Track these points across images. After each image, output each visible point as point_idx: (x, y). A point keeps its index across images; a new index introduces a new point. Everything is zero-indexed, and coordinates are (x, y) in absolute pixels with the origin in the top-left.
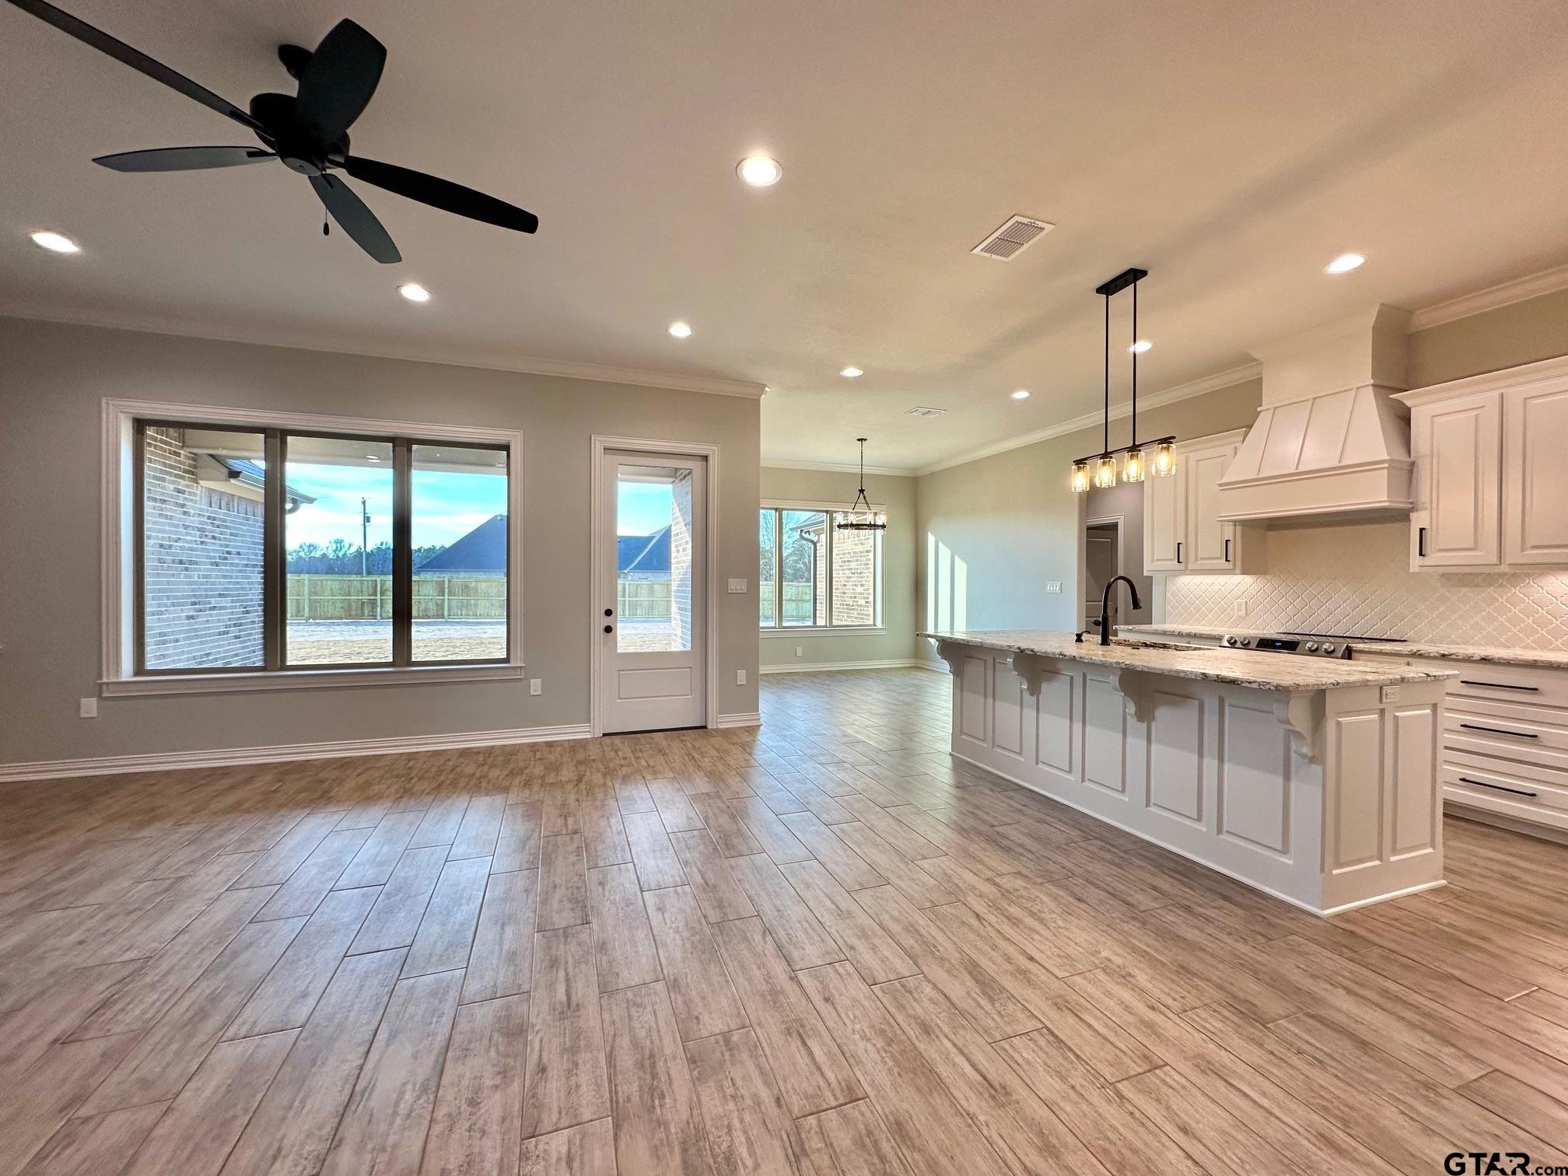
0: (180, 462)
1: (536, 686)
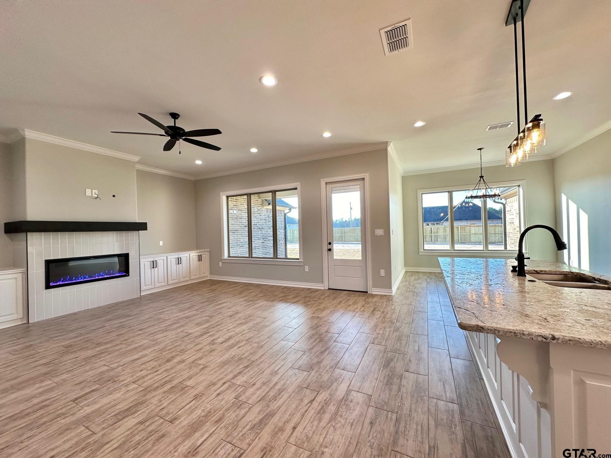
0: (258, 203)
1: (307, 269)
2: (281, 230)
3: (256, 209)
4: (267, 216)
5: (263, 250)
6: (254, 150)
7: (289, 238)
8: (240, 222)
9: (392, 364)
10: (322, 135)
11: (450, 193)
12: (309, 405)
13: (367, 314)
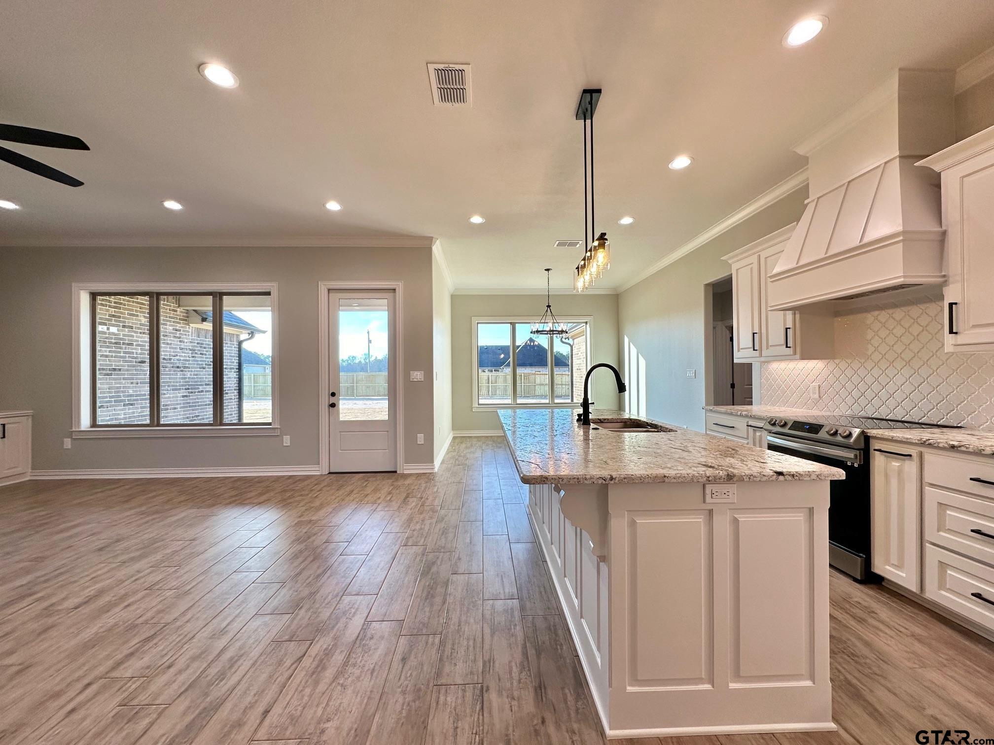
0: (177, 315)
1: (287, 440)
2: (231, 372)
3: (171, 328)
4: (198, 343)
5: (184, 411)
6: (172, 205)
7: (246, 390)
8: (125, 353)
9: (434, 569)
10: (324, 205)
11: (513, 325)
12: (294, 666)
13: (395, 505)
